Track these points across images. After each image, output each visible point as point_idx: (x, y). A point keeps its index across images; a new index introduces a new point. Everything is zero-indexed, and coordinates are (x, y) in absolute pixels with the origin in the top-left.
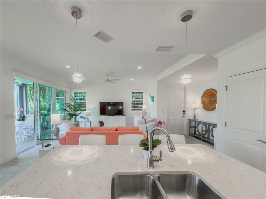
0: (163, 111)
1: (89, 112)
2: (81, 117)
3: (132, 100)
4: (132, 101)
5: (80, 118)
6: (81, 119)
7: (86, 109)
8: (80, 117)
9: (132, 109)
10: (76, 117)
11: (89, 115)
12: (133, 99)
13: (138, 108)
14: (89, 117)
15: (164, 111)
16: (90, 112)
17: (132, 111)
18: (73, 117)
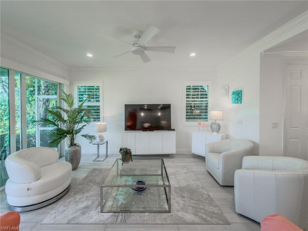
0: (275, 126)
1: (105, 123)
2: (85, 136)
3: (187, 101)
4: (186, 103)
5: (84, 138)
6: (86, 139)
7: (99, 118)
8: (83, 136)
9: (187, 118)
10: (73, 136)
11: (104, 130)
12: (188, 99)
13: (195, 115)
14: (104, 134)
15: (276, 124)
16: (106, 125)
17: (186, 121)
18: (66, 136)
